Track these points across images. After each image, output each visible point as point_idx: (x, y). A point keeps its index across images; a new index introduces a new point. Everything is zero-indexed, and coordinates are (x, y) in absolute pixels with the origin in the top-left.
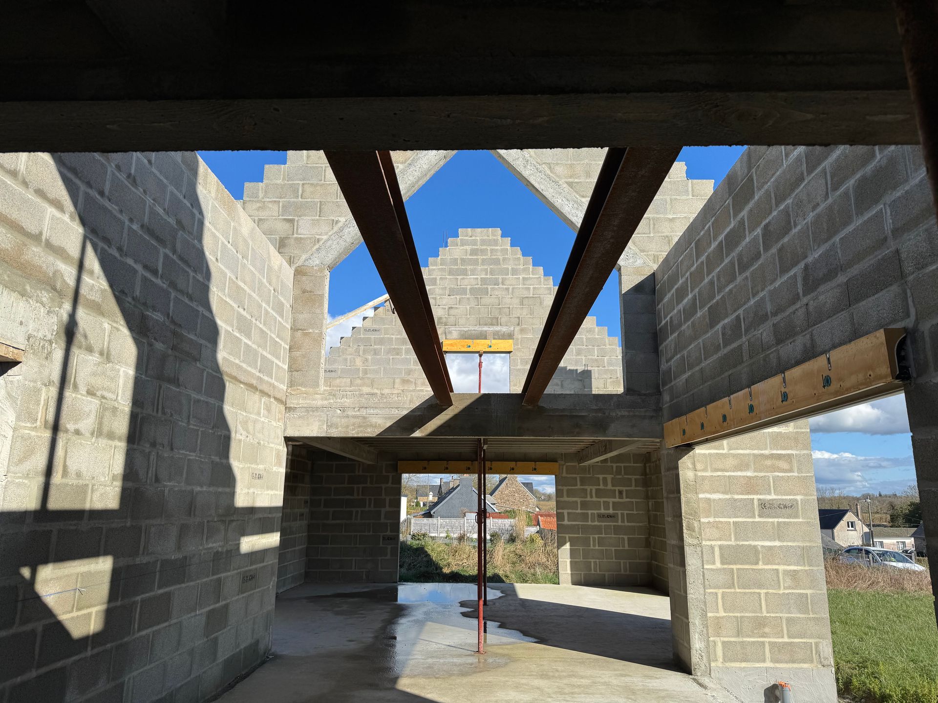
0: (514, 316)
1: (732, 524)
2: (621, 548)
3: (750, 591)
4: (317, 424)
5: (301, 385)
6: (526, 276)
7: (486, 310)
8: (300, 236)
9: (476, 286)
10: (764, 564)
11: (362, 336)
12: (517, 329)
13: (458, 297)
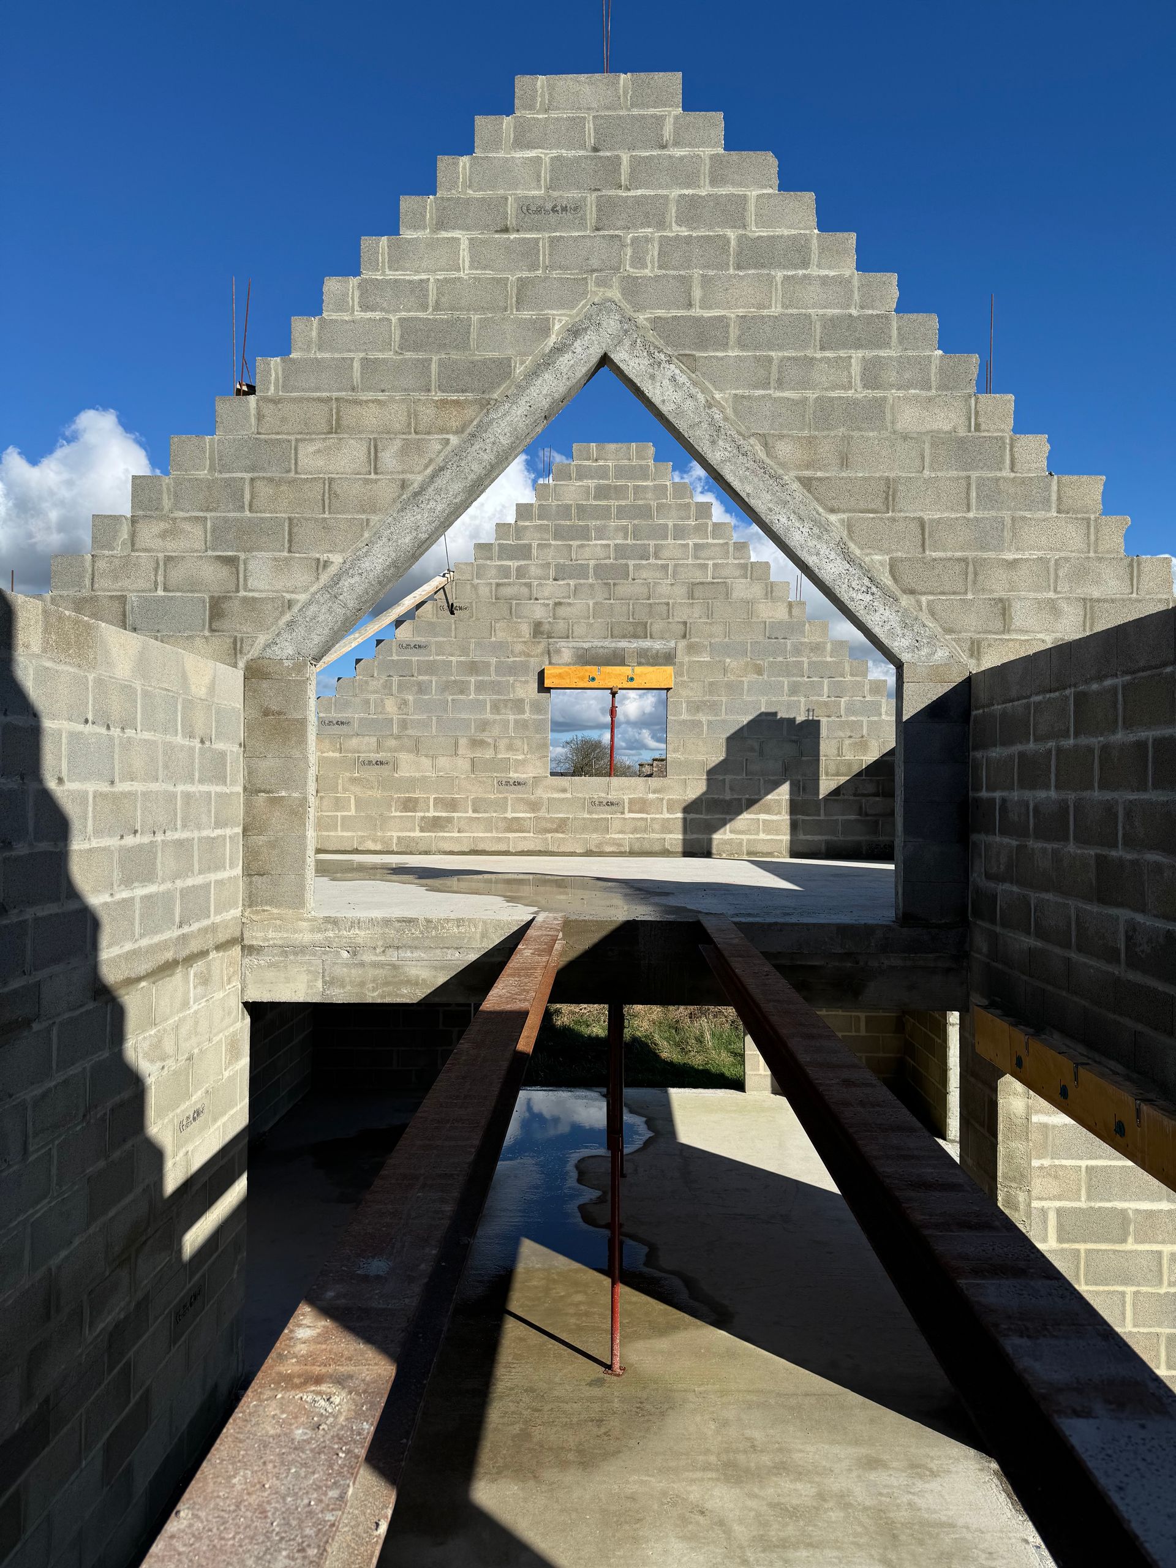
0: (677, 619)
1: (1083, 1170)
2: (854, 1034)
3: (1106, 1288)
4: (304, 978)
5: (270, 902)
6: (701, 541)
7: (625, 608)
8: (251, 594)
9: (607, 561)
10: (1137, 1241)
11: (395, 657)
12: (682, 644)
13: (572, 582)
